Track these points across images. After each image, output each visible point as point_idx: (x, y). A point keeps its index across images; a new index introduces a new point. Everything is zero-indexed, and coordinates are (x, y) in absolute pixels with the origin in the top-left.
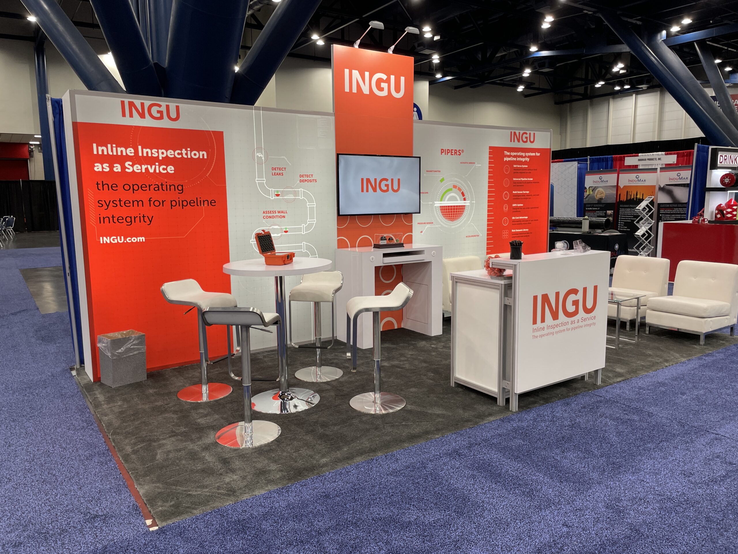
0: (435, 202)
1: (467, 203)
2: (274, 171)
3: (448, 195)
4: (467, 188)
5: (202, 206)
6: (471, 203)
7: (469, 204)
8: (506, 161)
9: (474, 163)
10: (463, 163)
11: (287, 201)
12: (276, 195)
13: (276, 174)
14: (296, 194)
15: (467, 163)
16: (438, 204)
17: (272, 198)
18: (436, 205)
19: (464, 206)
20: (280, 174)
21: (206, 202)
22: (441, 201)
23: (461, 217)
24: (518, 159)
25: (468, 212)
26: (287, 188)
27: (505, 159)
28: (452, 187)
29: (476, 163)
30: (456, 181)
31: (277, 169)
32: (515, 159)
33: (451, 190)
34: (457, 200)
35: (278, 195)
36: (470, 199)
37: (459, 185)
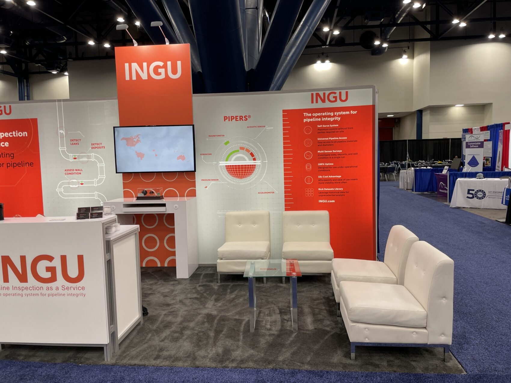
0: (220, 162)
1: (258, 163)
2: (72, 142)
3: (234, 156)
4: (256, 149)
5: (25, 166)
6: (262, 163)
7: (260, 164)
8: (306, 122)
9: (264, 126)
10: (251, 127)
11: (83, 162)
12: (74, 158)
13: (74, 144)
14: (89, 157)
15: (256, 127)
16: (223, 163)
17: (71, 160)
18: (220, 165)
19: (255, 165)
20: (76, 144)
21: (27, 164)
22: (227, 160)
23: (252, 175)
24: (323, 119)
25: (260, 170)
26: (82, 153)
27: (305, 120)
28: (239, 149)
29: (267, 126)
30: (243, 143)
31: (74, 140)
32: (320, 119)
33: (238, 151)
34: (245, 160)
35: (75, 158)
36: (261, 159)
37: (246, 147)
